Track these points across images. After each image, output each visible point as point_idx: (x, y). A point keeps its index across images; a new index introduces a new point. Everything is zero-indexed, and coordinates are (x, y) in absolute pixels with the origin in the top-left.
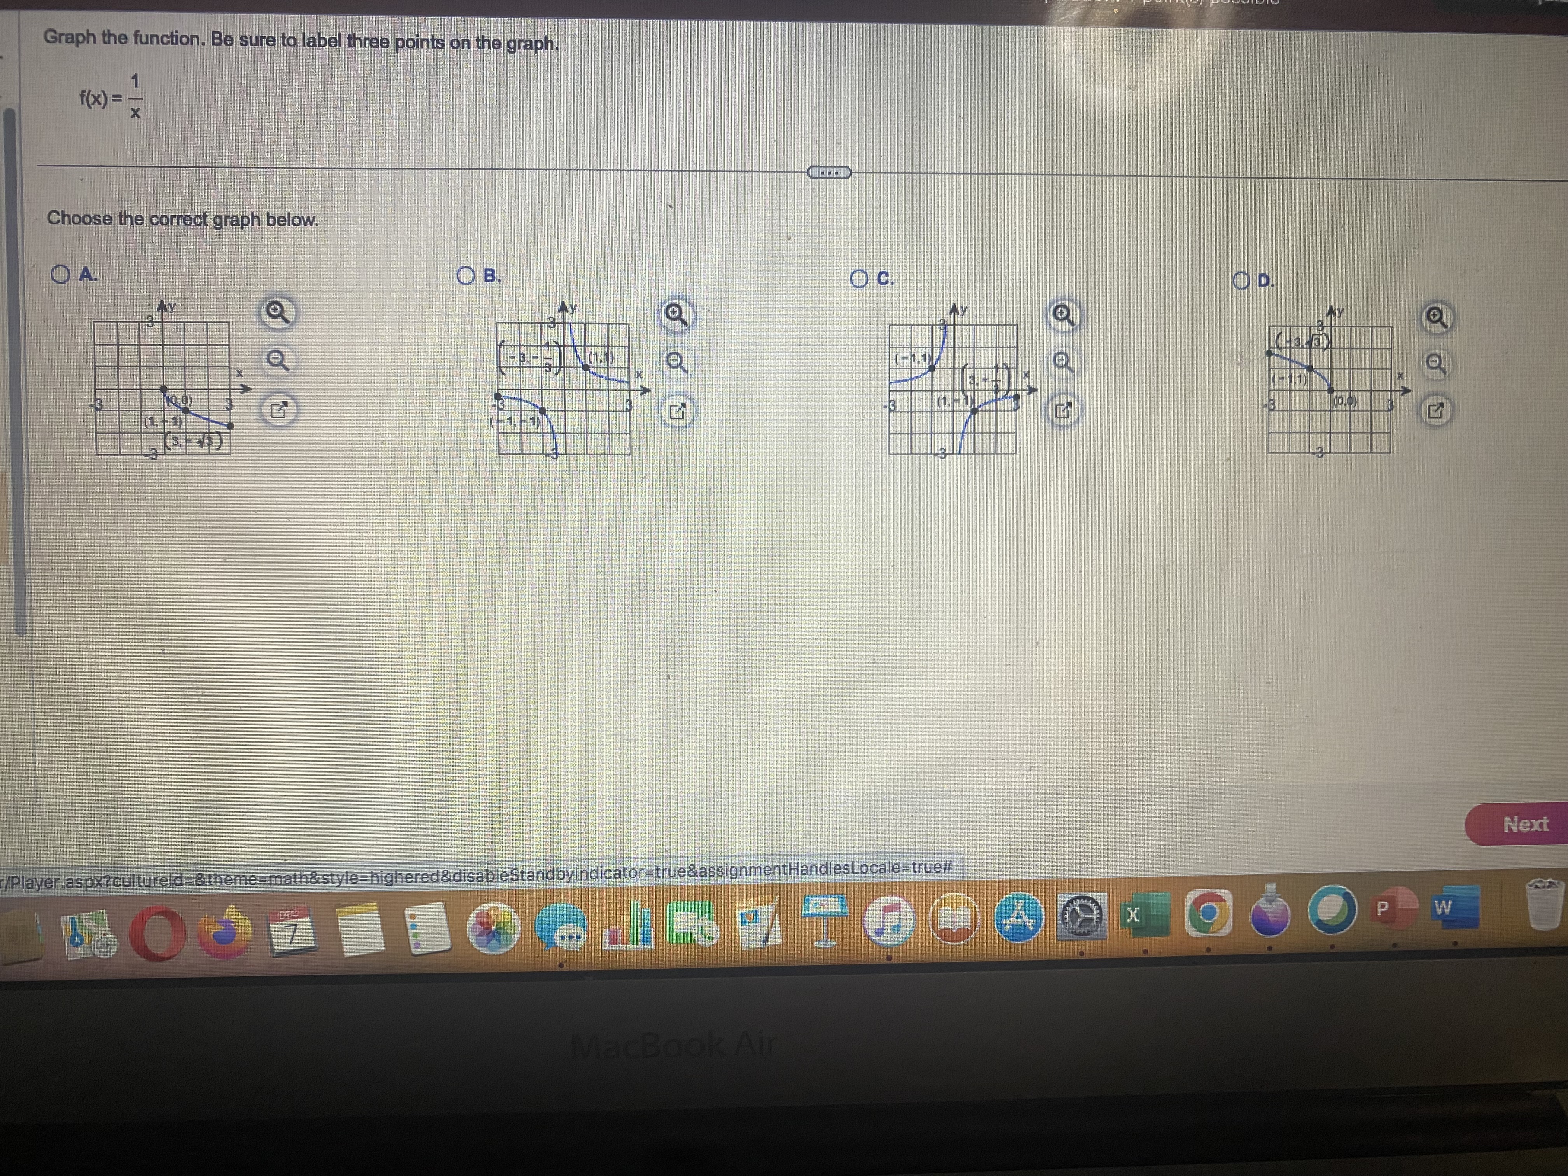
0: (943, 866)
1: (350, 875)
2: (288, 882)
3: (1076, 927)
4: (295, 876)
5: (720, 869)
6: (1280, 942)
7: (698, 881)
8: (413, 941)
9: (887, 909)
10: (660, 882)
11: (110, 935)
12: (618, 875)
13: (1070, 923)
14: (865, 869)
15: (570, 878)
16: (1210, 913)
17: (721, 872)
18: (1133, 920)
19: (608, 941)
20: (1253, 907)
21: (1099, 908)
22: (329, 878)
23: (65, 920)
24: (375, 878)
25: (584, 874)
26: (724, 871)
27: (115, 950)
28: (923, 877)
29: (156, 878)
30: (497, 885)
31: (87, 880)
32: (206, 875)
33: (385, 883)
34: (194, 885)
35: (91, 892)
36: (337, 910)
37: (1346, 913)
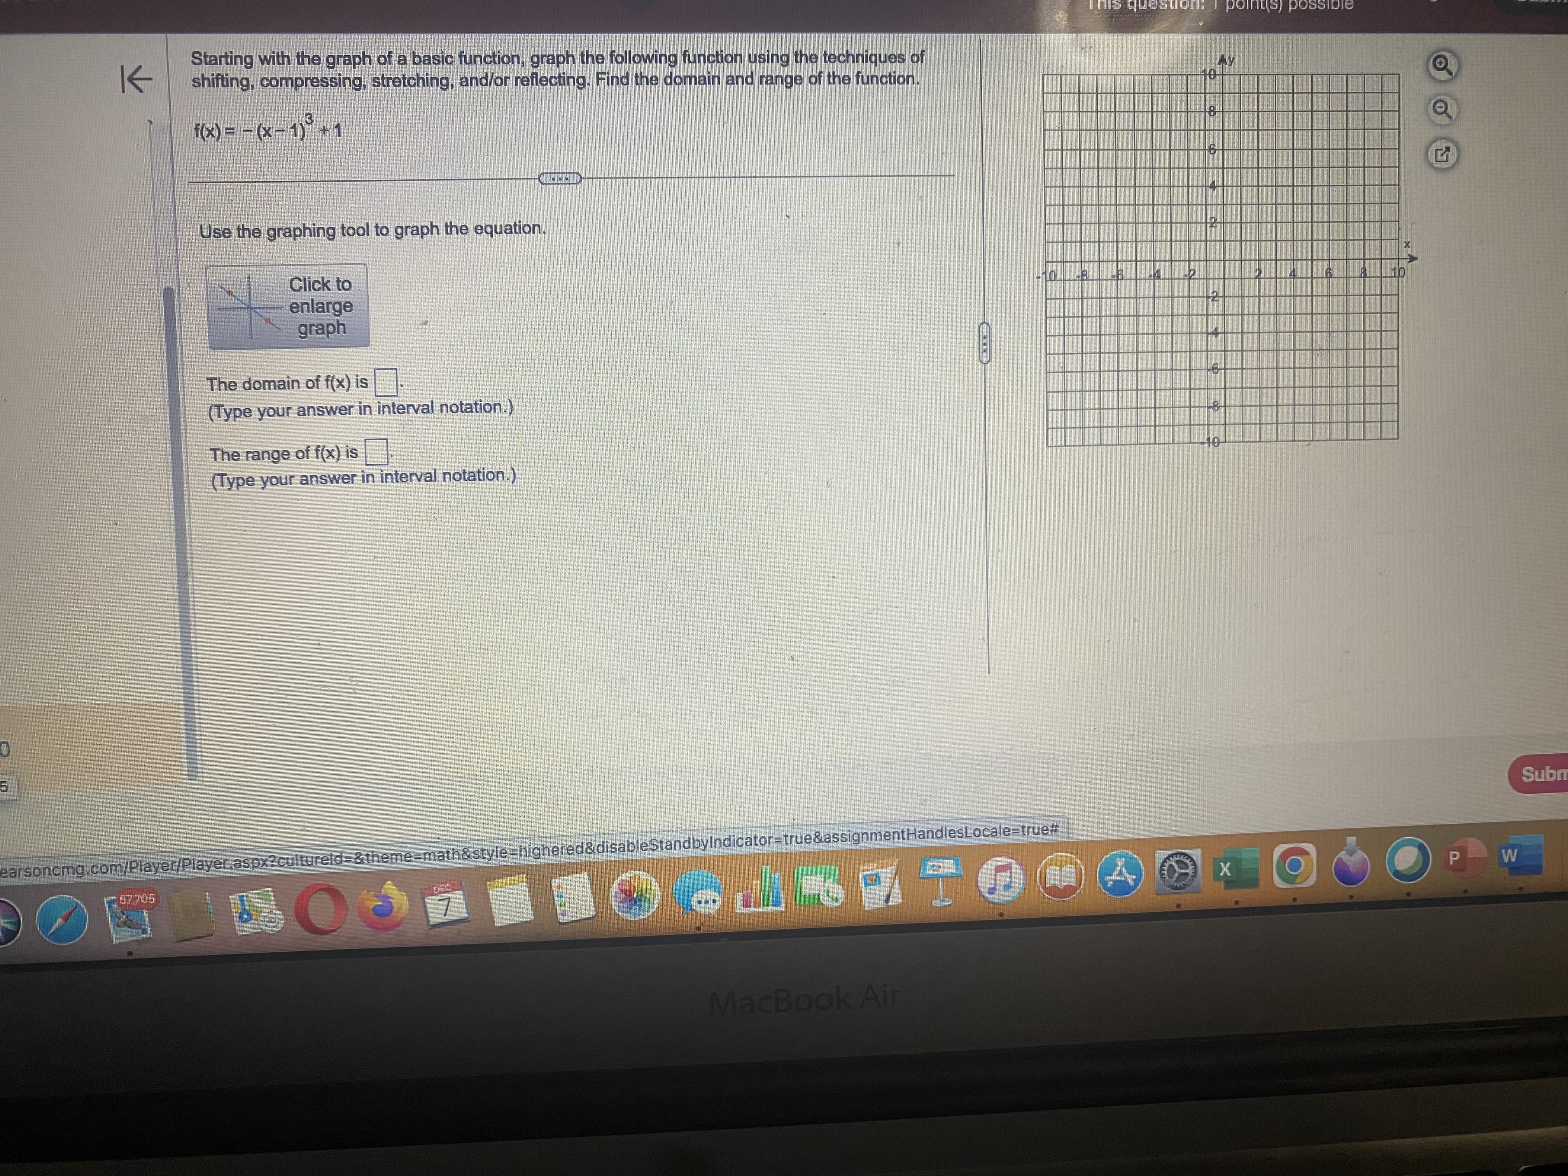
0: (1050, 828)
1: (499, 849)
2: (441, 858)
3: (1173, 882)
4: (448, 852)
6: (1361, 891)
7: (824, 847)
8: (559, 910)
9: (998, 869)
10: (788, 849)
11: (276, 911)
12: (749, 842)
13: (1167, 878)
14: (978, 833)
15: (705, 847)
16: (1296, 866)
17: (844, 838)
18: (1225, 873)
19: (742, 903)
20: (1336, 859)
21: (1194, 864)
22: (480, 854)
23: (234, 898)
25: (718, 842)
26: (847, 837)
27: (281, 925)
28: (1032, 839)
29: (317, 858)
30: (638, 855)
31: (253, 860)
32: (364, 853)
33: (532, 856)
34: (353, 863)
35: (259, 871)
36: (488, 883)
37: (1421, 863)
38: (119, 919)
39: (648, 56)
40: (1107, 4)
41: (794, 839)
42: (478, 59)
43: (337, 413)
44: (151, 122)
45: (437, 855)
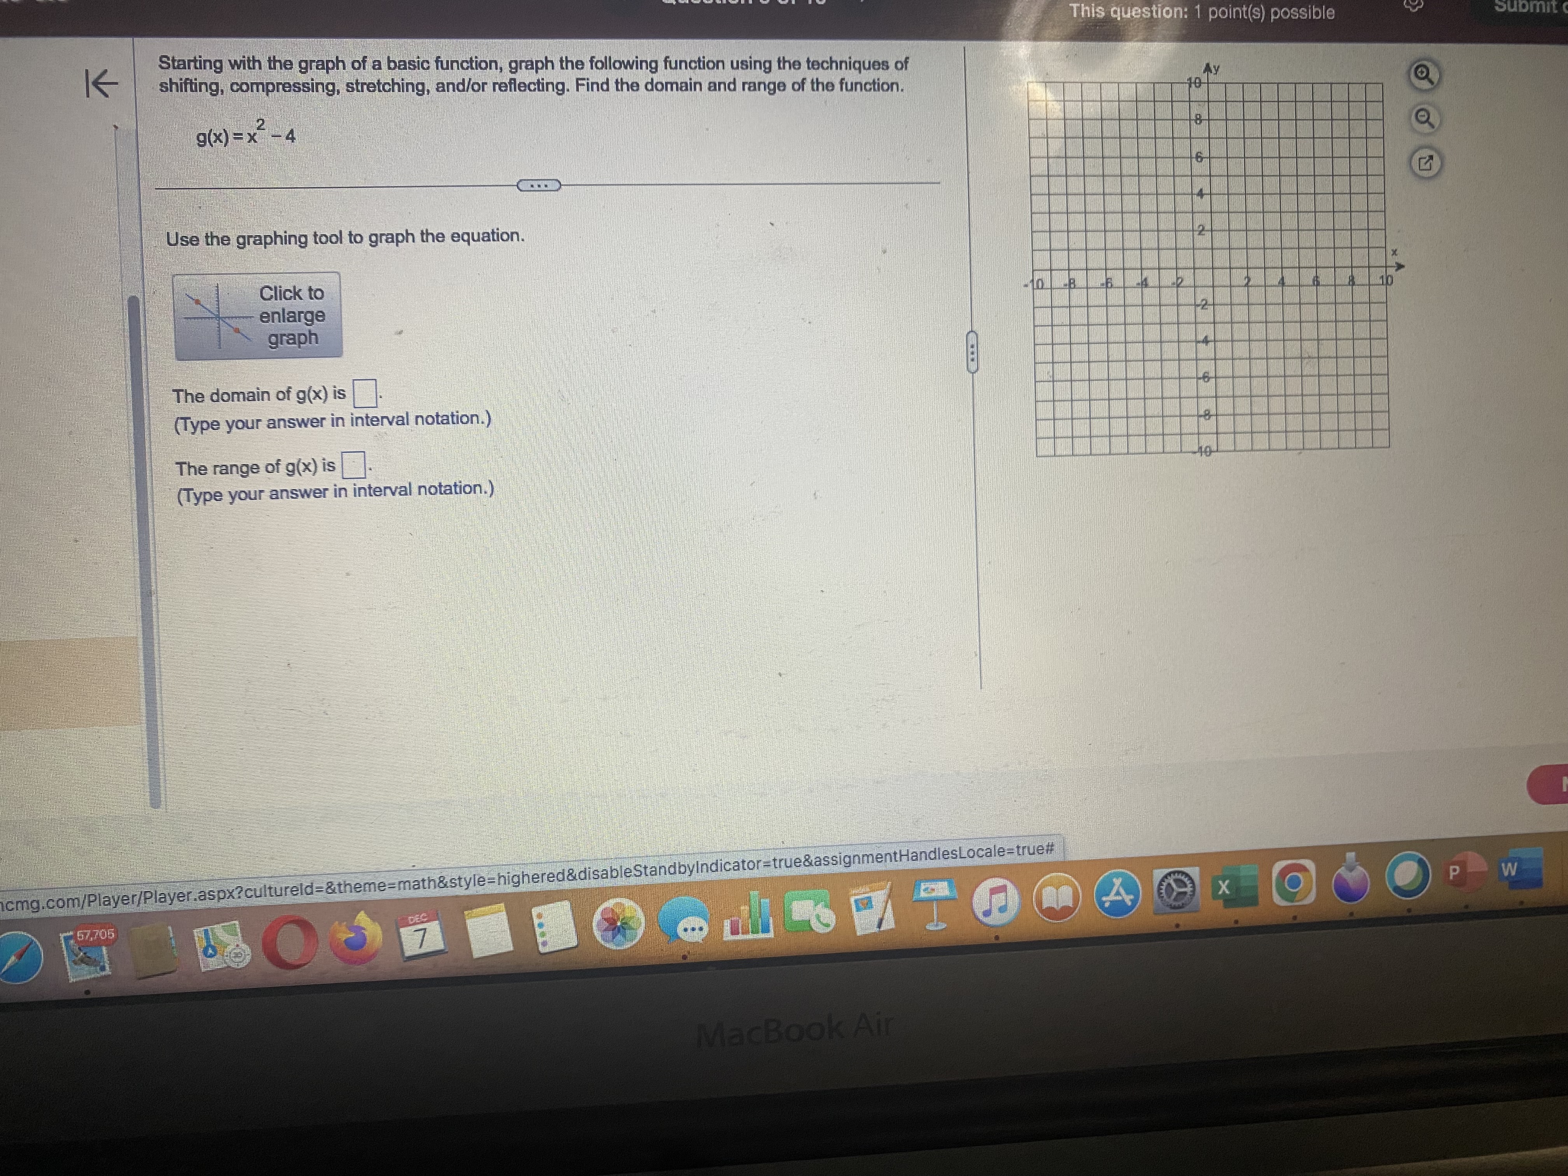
0: (1045, 848)
1: (477, 877)
2: (416, 887)
3: (1171, 901)
4: (423, 880)
5: (834, 858)
6: (1360, 908)
7: (815, 870)
8: (540, 940)
9: (994, 891)
10: (778, 873)
11: (244, 946)
12: (737, 867)
13: (1165, 898)
14: (973, 853)
15: (691, 872)
16: (1295, 883)
17: (835, 861)
18: (1224, 892)
19: (729, 930)
20: (1335, 876)
21: (1193, 882)
22: (457, 882)
23: (198, 932)
24: (502, 880)
25: (705, 867)
26: (838, 860)
27: (248, 959)
28: (1027, 859)
29: (286, 888)
30: (621, 881)
31: (219, 892)
32: (336, 883)
33: (512, 884)
34: (324, 894)
35: (223, 903)
36: (466, 913)
37: (1420, 879)
38: (77, 956)
39: (628, 62)
40: (1091, 13)
41: (783, 863)
42: (455, 65)
43: (309, 425)
44: (116, 127)
45: (412, 884)
